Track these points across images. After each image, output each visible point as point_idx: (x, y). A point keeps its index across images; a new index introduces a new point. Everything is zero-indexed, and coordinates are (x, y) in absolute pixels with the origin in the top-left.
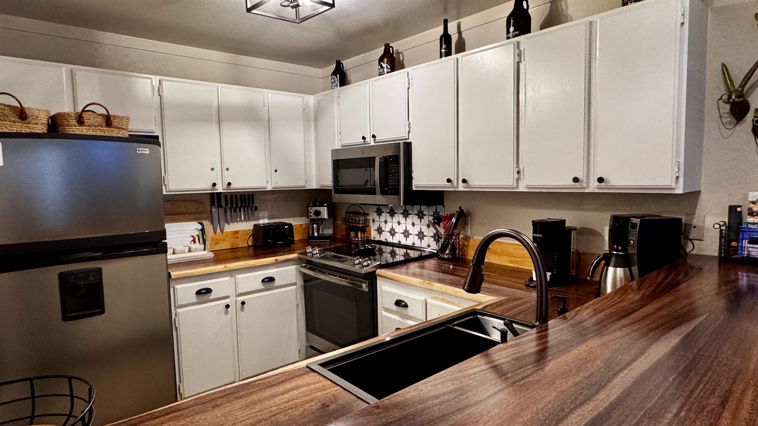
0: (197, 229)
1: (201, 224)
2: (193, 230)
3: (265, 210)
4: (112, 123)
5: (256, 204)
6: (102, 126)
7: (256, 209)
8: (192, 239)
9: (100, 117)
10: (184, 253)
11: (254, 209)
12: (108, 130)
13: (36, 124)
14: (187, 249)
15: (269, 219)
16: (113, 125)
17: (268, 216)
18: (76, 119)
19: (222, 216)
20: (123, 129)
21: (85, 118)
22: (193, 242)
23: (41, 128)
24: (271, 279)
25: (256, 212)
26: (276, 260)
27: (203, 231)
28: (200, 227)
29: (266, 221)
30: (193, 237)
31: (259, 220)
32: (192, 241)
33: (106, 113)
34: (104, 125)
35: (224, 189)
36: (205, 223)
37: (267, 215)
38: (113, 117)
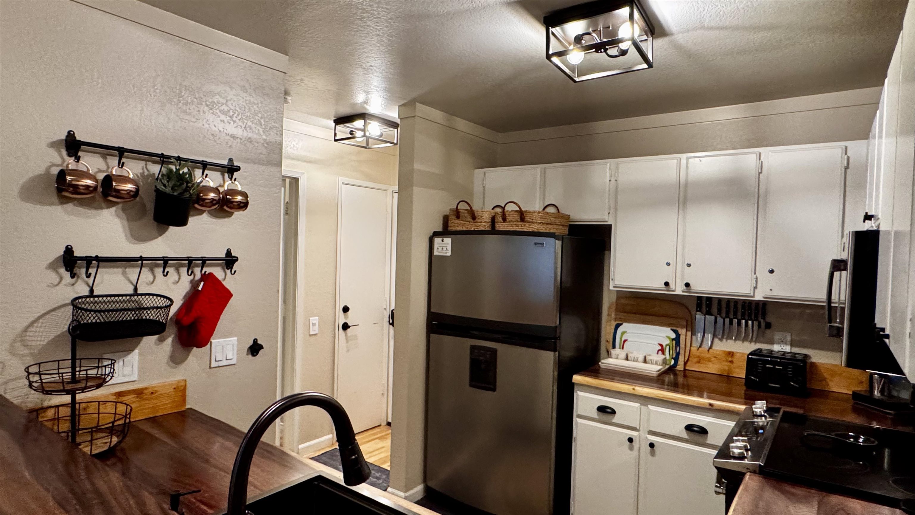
0: (668, 337)
1: (675, 332)
2: (664, 337)
3: (787, 331)
4: (525, 218)
5: (769, 319)
6: (518, 222)
7: (768, 326)
8: (660, 348)
9: (516, 213)
10: (636, 361)
11: (763, 324)
12: (521, 225)
13: (481, 222)
14: (641, 358)
15: (792, 345)
16: (526, 220)
17: (792, 340)
18: (501, 217)
19: (710, 327)
20: (533, 223)
21: (507, 215)
22: (660, 352)
23: (486, 226)
24: (703, 431)
25: (768, 331)
26: (711, 405)
27: (677, 340)
28: (673, 336)
29: (787, 348)
30: (661, 345)
31: (772, 343)
32: (659, 350)
33: (518, 209)
34: (519, 221)
35: (683, 292)
36: (682, 331)
37: (789, 338)
38: (525, 212)
